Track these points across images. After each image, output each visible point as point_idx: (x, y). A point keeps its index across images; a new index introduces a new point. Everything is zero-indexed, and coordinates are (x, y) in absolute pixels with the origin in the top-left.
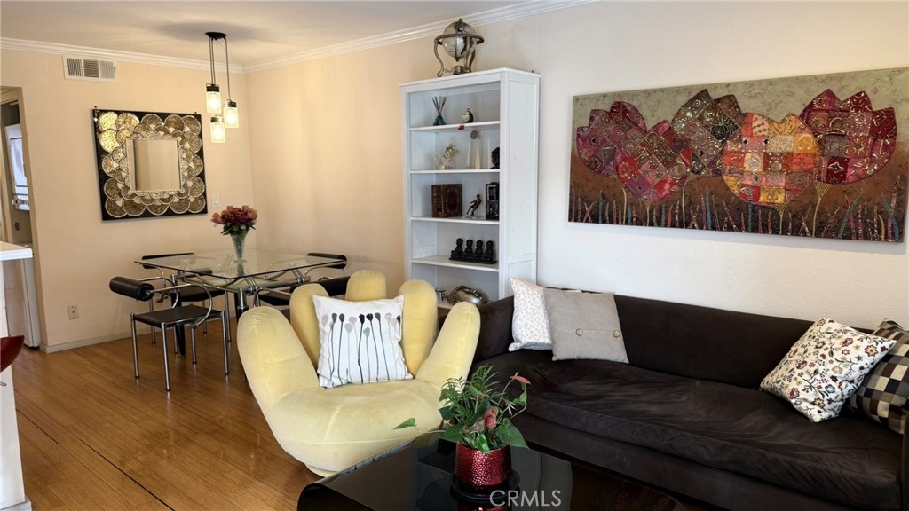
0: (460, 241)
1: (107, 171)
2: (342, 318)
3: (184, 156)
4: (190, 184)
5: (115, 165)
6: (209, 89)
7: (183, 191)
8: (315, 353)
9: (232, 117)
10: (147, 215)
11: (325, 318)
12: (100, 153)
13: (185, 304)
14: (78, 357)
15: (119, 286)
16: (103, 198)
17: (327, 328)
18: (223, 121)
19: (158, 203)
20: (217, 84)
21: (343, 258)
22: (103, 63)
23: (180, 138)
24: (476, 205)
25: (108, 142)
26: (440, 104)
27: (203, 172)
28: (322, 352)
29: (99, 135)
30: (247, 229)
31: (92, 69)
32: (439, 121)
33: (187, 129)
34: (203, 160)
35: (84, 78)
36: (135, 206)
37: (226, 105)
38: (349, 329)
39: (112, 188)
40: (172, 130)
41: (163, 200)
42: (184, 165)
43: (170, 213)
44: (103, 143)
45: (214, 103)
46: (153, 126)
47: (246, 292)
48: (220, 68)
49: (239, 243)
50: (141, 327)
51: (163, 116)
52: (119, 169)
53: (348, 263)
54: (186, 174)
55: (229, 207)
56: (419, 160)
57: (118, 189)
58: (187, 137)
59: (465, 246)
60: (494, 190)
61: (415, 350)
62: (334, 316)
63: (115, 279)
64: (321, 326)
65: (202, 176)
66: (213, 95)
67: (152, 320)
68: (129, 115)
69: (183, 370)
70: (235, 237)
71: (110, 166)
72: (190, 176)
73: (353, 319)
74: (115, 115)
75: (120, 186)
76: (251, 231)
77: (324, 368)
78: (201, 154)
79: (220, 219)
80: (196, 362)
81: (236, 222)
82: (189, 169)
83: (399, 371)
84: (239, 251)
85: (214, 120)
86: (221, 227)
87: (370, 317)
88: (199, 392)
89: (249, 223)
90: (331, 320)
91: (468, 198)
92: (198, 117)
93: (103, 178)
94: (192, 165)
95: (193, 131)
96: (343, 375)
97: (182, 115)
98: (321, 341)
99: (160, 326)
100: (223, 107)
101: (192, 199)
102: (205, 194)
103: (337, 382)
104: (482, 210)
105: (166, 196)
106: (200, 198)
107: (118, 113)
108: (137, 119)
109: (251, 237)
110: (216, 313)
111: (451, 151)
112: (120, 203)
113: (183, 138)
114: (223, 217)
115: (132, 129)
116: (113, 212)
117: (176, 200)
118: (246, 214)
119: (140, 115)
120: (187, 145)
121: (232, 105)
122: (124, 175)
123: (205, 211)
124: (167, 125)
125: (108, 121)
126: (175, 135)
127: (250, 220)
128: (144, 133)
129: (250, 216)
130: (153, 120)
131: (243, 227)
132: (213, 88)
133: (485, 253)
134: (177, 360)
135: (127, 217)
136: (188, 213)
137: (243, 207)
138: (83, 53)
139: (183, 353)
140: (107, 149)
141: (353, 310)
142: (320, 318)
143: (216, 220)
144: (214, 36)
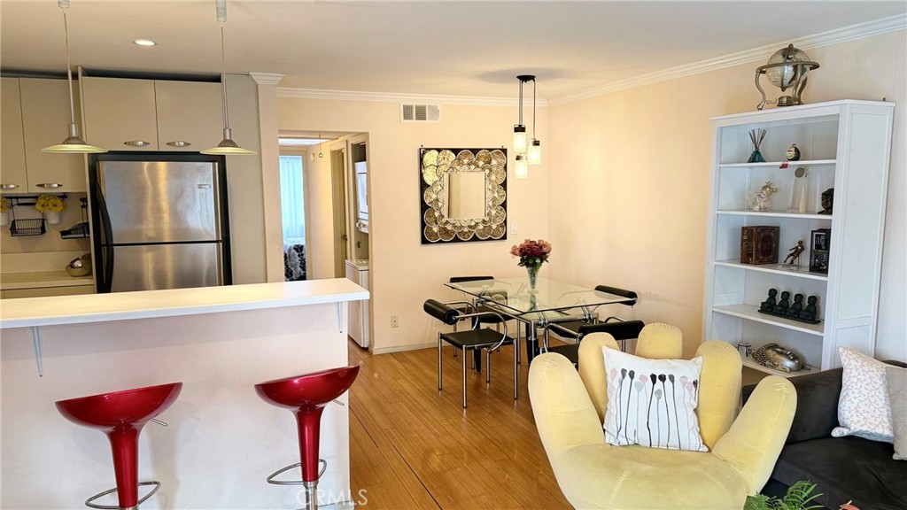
0: (773, 293)
1: (427, 202)
2: (632, 375)
3: (490, 187)
4: (494, 212)
5: (434, 196)
6: (517, 130)
7: (487, 219)
8: (602, 406)
9: (535, 154)
10: (456, 240)
11: (614, 371)
12: (424, 186)
13: (483, 326)
14: (396, 362)
15: (432, 308)
16: (423, 225)
17: (616, 384)
18: (526, 159)
19: (466, 230)
20: (524, 124)
21: (632, 295)
22: (429, 106)
23: (487, 171)
24: (797, 252)
25: (430, 177)
26: (758, 139)
27: (506, 201)
28: (609, 407)
29: (423, 171)
30: (542, 261)
31: (421, 114)
32: (756, 157)
33: (494, 162)
34: (506, 190)
35: (414, 121)
36: (447, 232)
37: (531, 144)
38: (639, 388)
39: (430, 217)
40: (481, 163)
41: (470, 227)
42: (490, 195)
43: (475, 239)
44: (425, 178)
45: (518, 143)
46: (466, 161)
47: (537, 325)
48: (527, 103)
49: (533, 274)
50: (445, 343)
51: (475, 151)
52: (437, 200)
54: (491, 204)
55: (526, 241)
56: (728, 198)
57: (435, 217)
58: (494, 169)
59: (779, 298)
60: (822, 240)
61: (713, 421)
62: (624, 371)
63: (428, 301)
64: (609, 379)
65: (504, 205)
66: (520, 134)
67: (456, 341)
68: (448, 151)
69: (477, 388)
70: (530, 269)
71: (430, 197)
72: (494, 205)
73: (643, 378)
74: (436, 152)
75: (437, 214)
76: (545, 262)
77: (611, 424)
78: (504, 185)
79: (518, 252)
80: (489, 382)
81: (532, 255)
82: (494, 199)
83: (694, 442)
84: (533, 283)
85: (518, 158)
86: (518, 259)
87: (662, 378)
88: (490, 414)
89: (544, 256)
90: (620, 375)
91: (787, 244)
92: (505, 151)
93: (424, 207)
94: (496, 195)
95: (499, 164)
96: (630, 435)
97: (491, 150)
98: (609, 395)
99: (461, 348)
100: (528, 145)
101: (494, 227)
102: (505, 222)
103: (624, 442)
104: (805, 259)
105: (473, 224)
106: (501, 226)
107: (439, 150)
108: (453, 155)
109: (543, 269)
110: (509, 341)
111: (769, 188)
112: (435, 229)
113: (491, 170)
114: (521, 250)
115: (449, 164)
116: (430, 236)
117: (481, 227)
118: (541, 248)
119: (456, 151)
120: (493, 177)
121: (536, 143)
122: (440, 204)
123: (504, 238)
124: (478, 159)
125: (430, 158)
126: (483, 169)
127: (545, 253)
128: (458, 167)
129: (545, 249)
130: (466, 155)
131: (538, 261)
132: (520, 129)
133: (807, 310)
134: (474, 377)
135: (441, 242)
136: (490, 239)
137: (540, 241)
138: (415, 100)
139: (479, 369)
140: (429, 183)
141: (643, 368)
142: (608, 371)
143: (514, 253)
144: (524, 78)
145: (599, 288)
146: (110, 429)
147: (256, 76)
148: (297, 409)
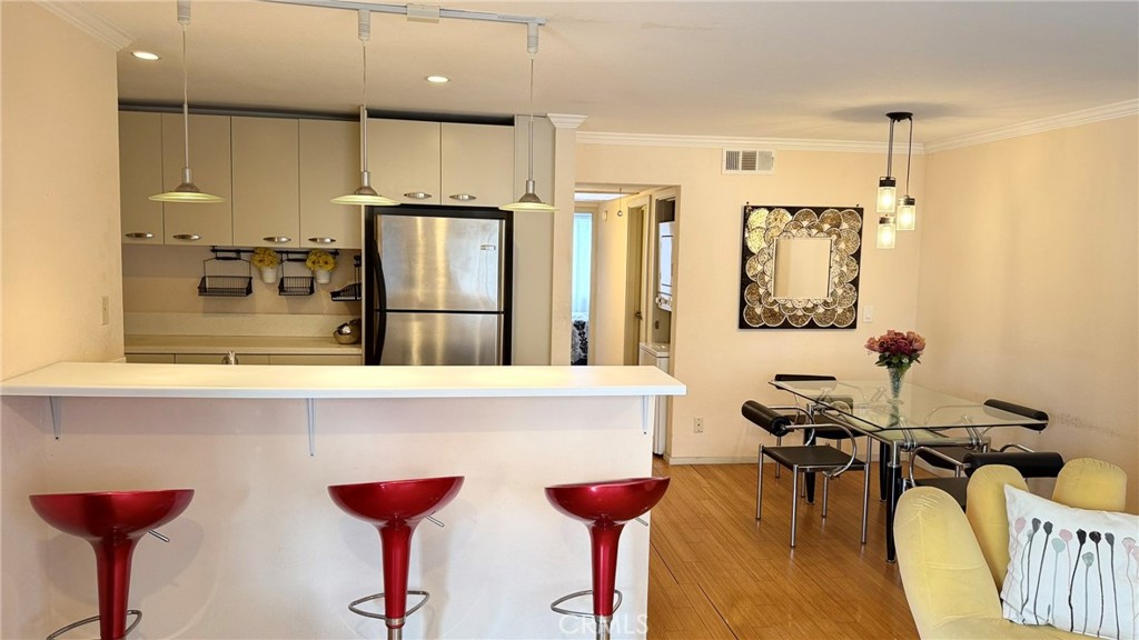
1: (749, 275)
2: (1048, 528)
3: (837, 258)
4: (840, 291)
5: (760, 268)
6: (883, 184)
7: (830, 300)
8: (1000, 566)
9: (907, 217)
10: (786, 326)
11: (1021, 522)
12: (746, 253)
13: (820, 442)
14: (698, 477)
15: (752, 412)
16: (743, 304)
17: (1023, 539)
18: (895, 222)
19: (800, 313)
20: (893, 176)
21: (1042, 416)
22: (761, 153)
23: (834, 237)
25: (755, 244)
27: (858, 277)
28: (1010, 568)
29: (747, 235)
30: (911, 361)
31: (749, 162)
33: (845, 226)
34: (859, 263)
35: (740, 172)
36: (772, 315)
37: (902, 202)
38: (1059, 547)
39: (753, 294)
40: (826, 227)
41: (805, 309)
42: (836, 269)
43: (812, 326)
44: (749, 244)
45: (887, 199)
46: (805, 223)
47: (901, 447)
48: (900, 149)
49: (896, 378)
50: (768, 459)
51: (819, 211)
52: (763, 273)
53: (1049, 422)
54: (836, 280)
55: (889, 332)
57: (759, 295)
58: (844, 235)
62: (1036, 523)
63: (748, 403)
64: (1013, 530)
65: (855, 283)
66: (887, 190)
67: (783, 458)
68: (782, 211)
69: (807, 523)
70: (891, 370)
71: (754, 268)
72: (841, 282)
73: (1065, 534)
74: (766, 212)
75: (761, 291)
76: (914, 363)
77: (1013, 593)
78: (857, 256)
79: (877, 347)
80: (825, 517)
81: (897, 352)
82: (842, 275)
84: (896, 390)
85: (883, 221)
86: (876, 356)
87: (1096, 537)
88: (829, 560)
89: (913, 355)
90: (1029, 526)
92: (860, 211)
93: (745, 281)
94: (845, 269)
95: (852, 228)
96: (1042, 612)
97: (841, 209)
98: (1011, 554)
99: (791, 468)
100: (898, 204)
101: (840, 311)
102: (856, 305)
103: (1032, 620)
105: (810, 305)
106: (850, 310)
107: (770, 209)
108: (789, 215)
109: (912, 371)
110: (858, 465)
112: (759, 310)
113: (839, 236)
114: (881, 345)
115: (782, 227)
116: (751, 319)
117: (821, 310)
118: (911, 342)
119: (792, 210)
120: (842, 245)
121: (910, 202)
122: (767, 279)
123: (853, 326)
124: (822, 221)
125: (758, 218)
126: (829, 234)
127: (915, 351)
128: (794, 231)
129: (916, 345)
130: (806, 216)
131: (905, 360)
132: (888, 182)
134: (804, 508)
135: (764, 327)
136: (833, 327)
137: (909, 333)
138: (742, 145)
139: (811, 499)
140: (754, 250)
141: (1067, 520)
142: (1012, 518)
143: (870, 347)
144: (897, 116)
145: (990, 403)
146: (382, 524)
147: (554, 118)
148: (591, 523)
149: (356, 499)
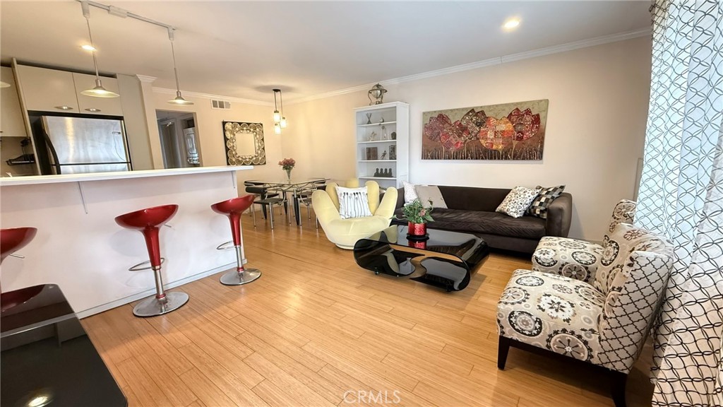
0: (377, 170)
1: (228, 147)
2: (347, 194)
3: (257, 141)
4: (259, 152)
5: (232, 144)
6: (275, 112)
7: (257, 155)
8: (338, 206)
9: (284, 123)
10: (244, 164)
11: (341, 194)
12: (226, 139)
15: (252, 189)
16: (228, 158)
17: (342, 198)
19: (248, 160)
20: (278, 110)
22: (226, 102)
24: (384, 154)
25: (228, 135)
26: (369, 116)
27: (264, 147)
28: (341, 206)
29: (225, 132)
30: (292, 167)
31: (221, 105)
32: (369, 122)
33: (257, 129)
34: (264, 142)
35: (219, 108)
36: (239, 161)
37: (281, 118)
38: (350, 198)
39: (230, 154)
40: (252, 130)
41: (249, 158)
42: (257, 144)
43: (252, 164)
44: (226, 136)
45: (277, 117)
46: (245, 128)
48: (278, 101)
49: (289, 173)
51: (249, 124)
52: (233, 146)
53: (325, 181)
55: (283, 160)
56: (360, 138)
58: (258, 133)
59: (379, 171)
60: (393, 149)
61: (374, 205)
62: (344, 193)
64: (339, 197)
65: (264, 149)
66: (276, 114)
67: (264, 202)
68: (236, 123)
70: (287, 170)
71: (230, 145)
72: (259, 149)
73: (351, 194)
74: (231, 124)
75: (234, 153)
77: (342, 212)
78: (263, 140)
81: (288, 165)
82: (259, 146)
83: (369, 213)
84: (289, 176)
85: (276, 125)
86: (282, 167)
87: (357, 193)
90: (343, 195)
92: (262, 125)
93: (227, 149)
94: (260, 144)
95: (260, 130)
96: (349, 214)
97: (256, 124)
98: (340, 202)
101: (260, 158)
102: (265, 156)
103: (347, 217)
104: (388, 156)
105: (251, 157)
106: (263, 158)
109: (294, 170)
111: (374, 134)
112: (234, 160)
113: (256, 133)
114: (283, 163)
115: (237, 129)
116: (231, 161)
117: (254, 159)
118: (291, 161)
119: (240, 124)
120: (258, 136)
121: (284, 118)
122: (235, 148)
123: (265, 163)
124: (250, 128)
125: (228, 126)
126: (253, 132)
127: (293, 164)
128: (241, 131)
129: (293, 162)
130: (245, 126)
132: (276, 112)
133: (388, 174)
135: (236, 164)
136: (259, 164)
137: (291, 159)
138: (218, 98)
140: (229, 138)
141: (351, 191)
142: (339, 194)
143: (280, 164)
144: (276, 91)
146: (144, 228)
147: (140, 77)
148: (229, 214)
149: (129, 220)
